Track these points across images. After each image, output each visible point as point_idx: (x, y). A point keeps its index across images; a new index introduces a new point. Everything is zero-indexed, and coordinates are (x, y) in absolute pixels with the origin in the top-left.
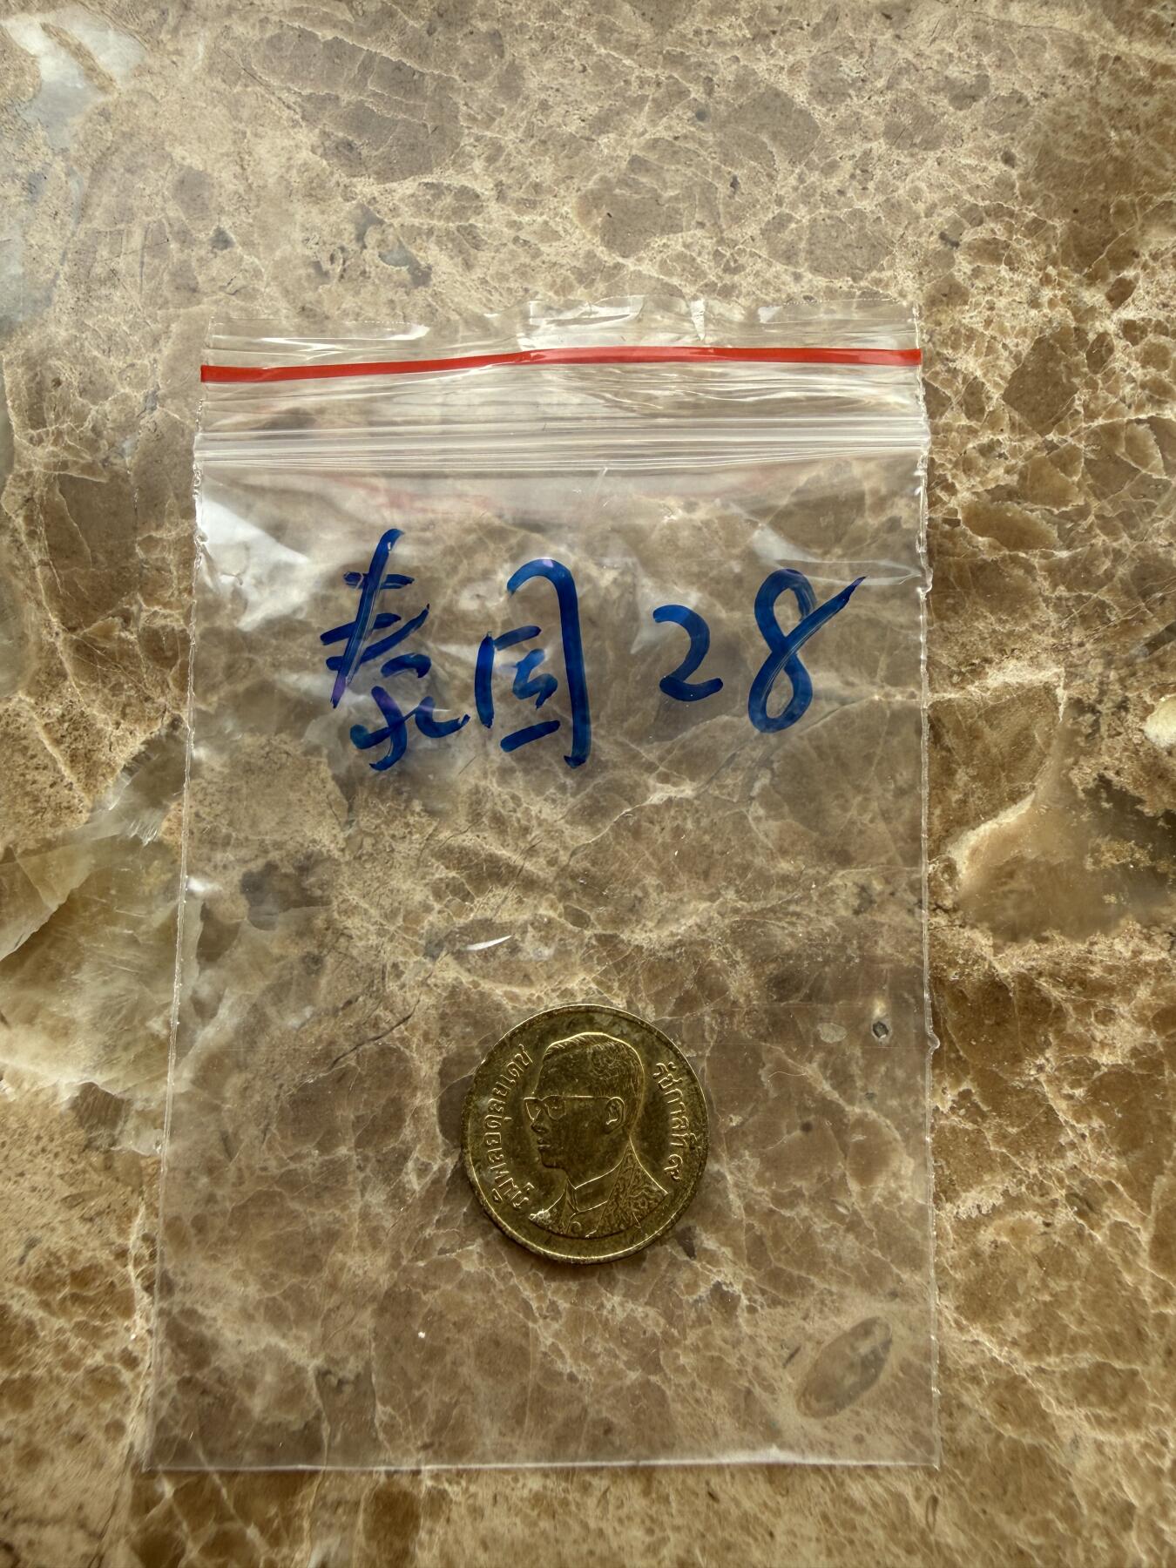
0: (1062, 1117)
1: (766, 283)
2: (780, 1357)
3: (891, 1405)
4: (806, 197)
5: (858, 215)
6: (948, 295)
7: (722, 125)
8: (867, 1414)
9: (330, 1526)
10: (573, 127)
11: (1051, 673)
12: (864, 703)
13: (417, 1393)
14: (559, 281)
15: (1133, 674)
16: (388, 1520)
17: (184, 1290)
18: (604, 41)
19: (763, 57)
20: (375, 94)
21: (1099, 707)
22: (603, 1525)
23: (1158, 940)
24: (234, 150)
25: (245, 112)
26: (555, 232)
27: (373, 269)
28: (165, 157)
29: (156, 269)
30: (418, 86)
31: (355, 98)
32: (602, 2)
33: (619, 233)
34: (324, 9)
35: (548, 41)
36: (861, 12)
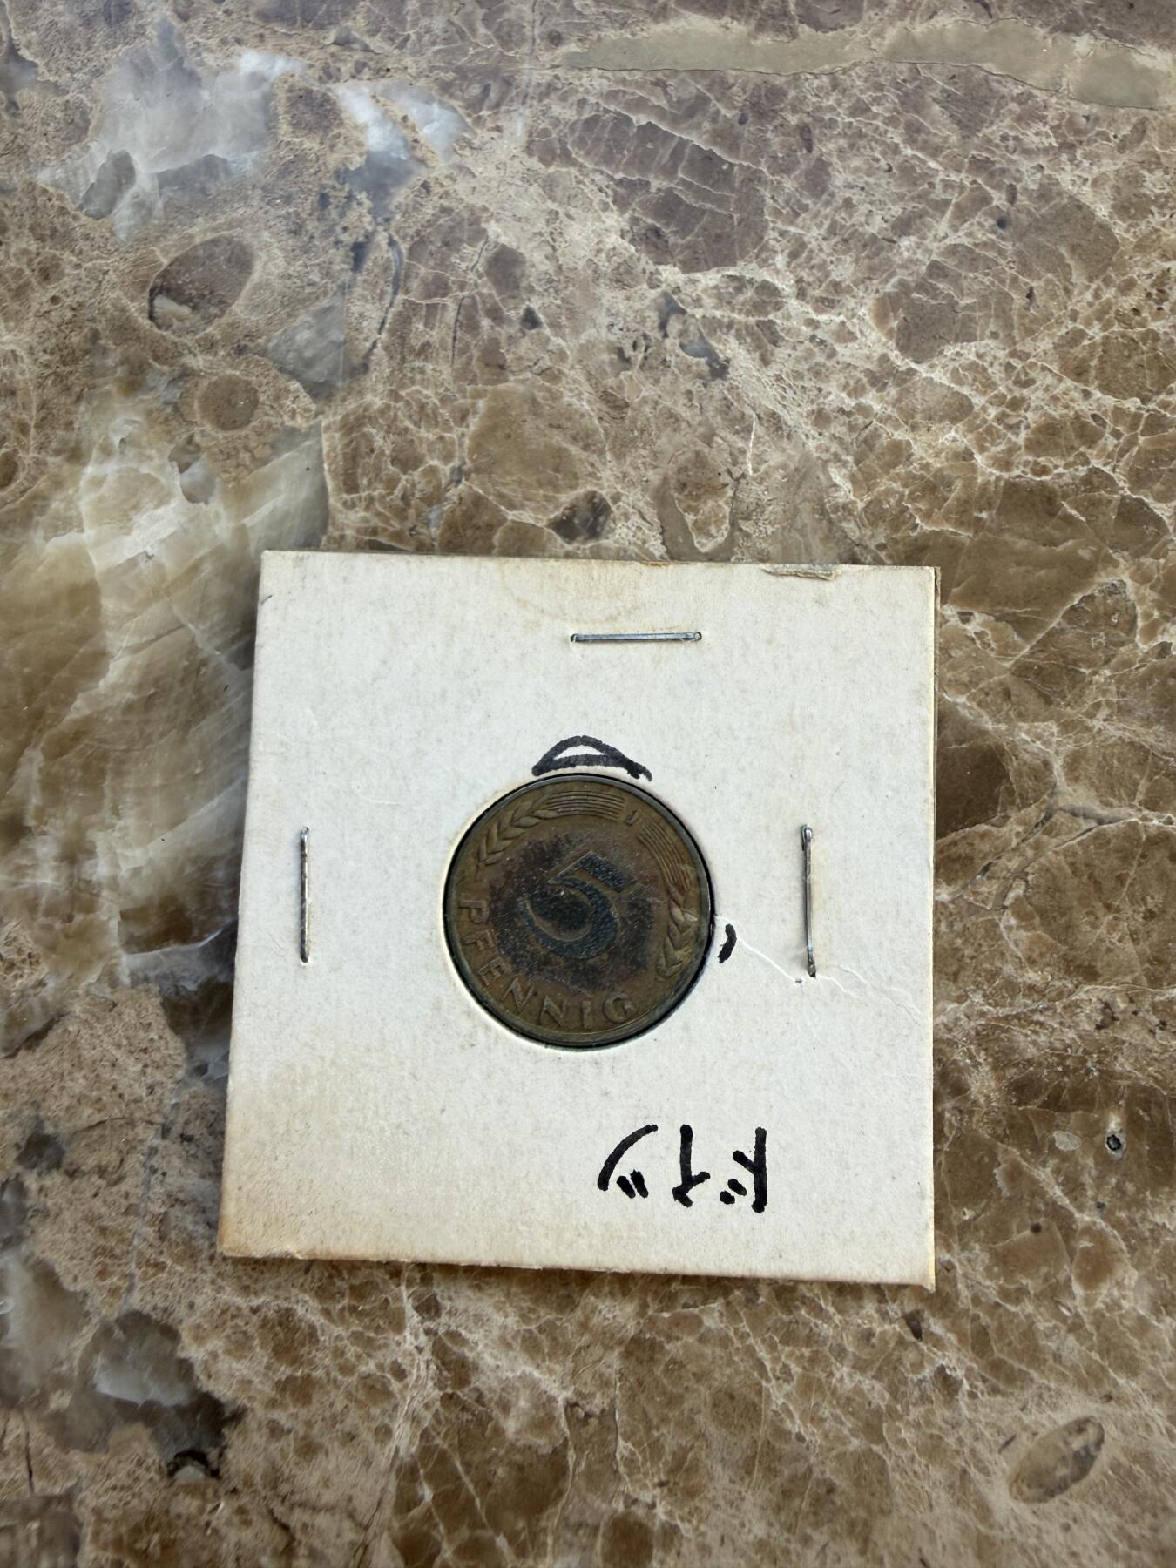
1: (1055, 399)
2: (996, 1442)
3: (1100, 1501)
4: (1101, 315)
5: (1155, 337)
7: (1021, 236)
8: (1075, 1506)
9: (571, 1545)
10: (876, 226)
12: (1121, 824)
13: (656, 1434)
14: (852, 382)
16: (624, 1546)
17: (450, 1312)
18: (911, 141)
19: (1068, 168)
20: (683, 182)
24: (546, 230)
25: (559, 193)
26: (851, 333)
27: (673, 359)
28: (481, 234)
29: (467, 345)
30: (726, 177)
31: (665, 184)
32: (911, 101)
33: (914, 338)
34: (639, 93)
35: (856, 138)
36: (1169, 127)
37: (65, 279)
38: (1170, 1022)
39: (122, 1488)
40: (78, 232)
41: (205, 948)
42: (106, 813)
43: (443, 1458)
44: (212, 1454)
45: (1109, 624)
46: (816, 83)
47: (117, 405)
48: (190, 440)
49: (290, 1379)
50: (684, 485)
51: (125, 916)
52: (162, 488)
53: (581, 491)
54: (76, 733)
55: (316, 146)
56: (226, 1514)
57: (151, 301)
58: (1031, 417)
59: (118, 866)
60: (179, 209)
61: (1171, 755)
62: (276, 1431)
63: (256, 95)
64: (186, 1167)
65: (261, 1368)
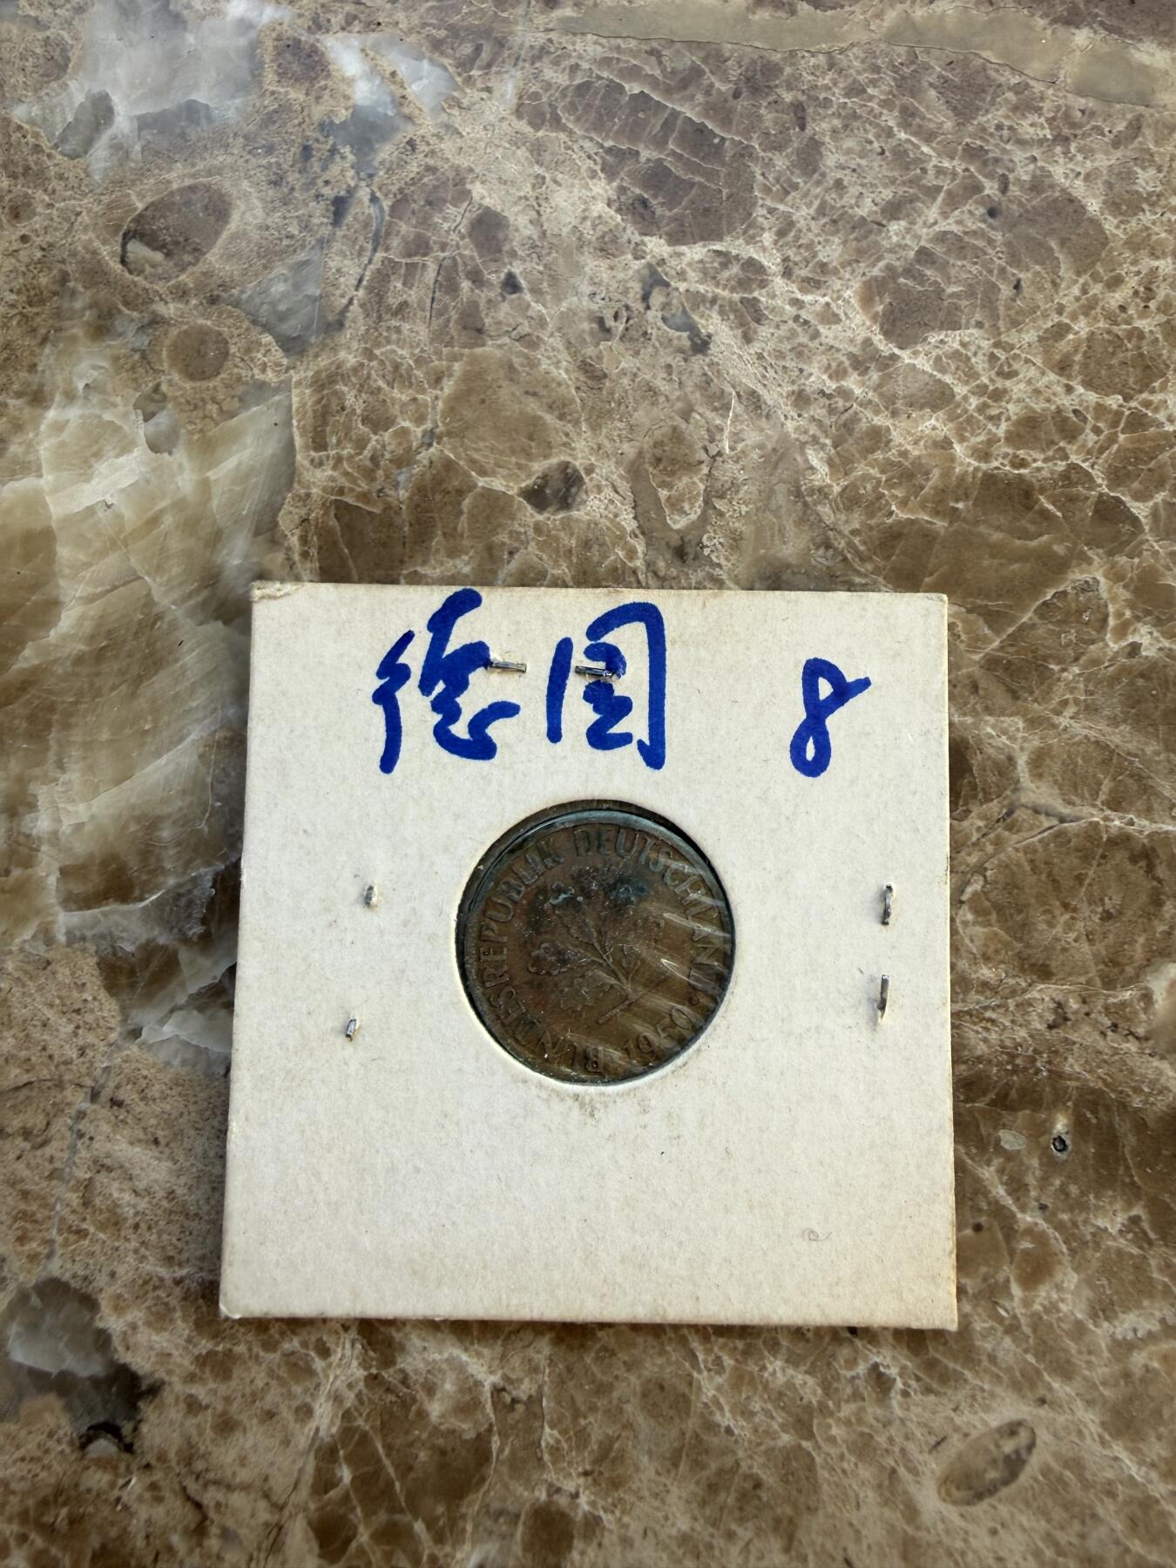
1: (1037, 392)
2: (927, 1442)
3: (1028, 1504)
4: (1088, 308)
5: (1141, 335)
7: (1012, 226)
8: (1004, 1510)
9: (491, 1533)
10: (866, 209)
12: (1082, 823)
13: (583, 1422)
14: (834, 365)
16: (544, 1536)
18: (905, 125)
19: (1061, 160)
20: (673, 153)
24: (531, 194)
25: (547, 157)
26: (836, 315)
27: (654, 332)
28: (465, 195)
29: (446, 307)
30: (717, 151)
31: (655, 155)
32: (908, 84)
33: (898, 323)
34: (634, 62)
35: (850, 119)
36: (1166, 126)
37: (37, 218)
38: (1122, 1024)
39: (32, 1459)
40: (52, 171)
41: (145, 908)
42: (50, 767)
43: (364, 1439)
44: (127, 1428)
45: (1079, 621)
46: (813, 61)
47: (82, 350)
48: (156, 389)
49: (211, 1354)
50: (659, 460)
51: (65, 872)
52: (125, 436)
53: (554, 461)
54: (24, 682)
55: (302, 97)
56: (138, 1490)
57: (124, 245)
58: (1013, 409)
59: (58, 821)
60: (157, 153)
61: (1136, 756)
62: (193, 1406)
63: (243, 42)
64: (114, 1132)
65: (183, 1343)
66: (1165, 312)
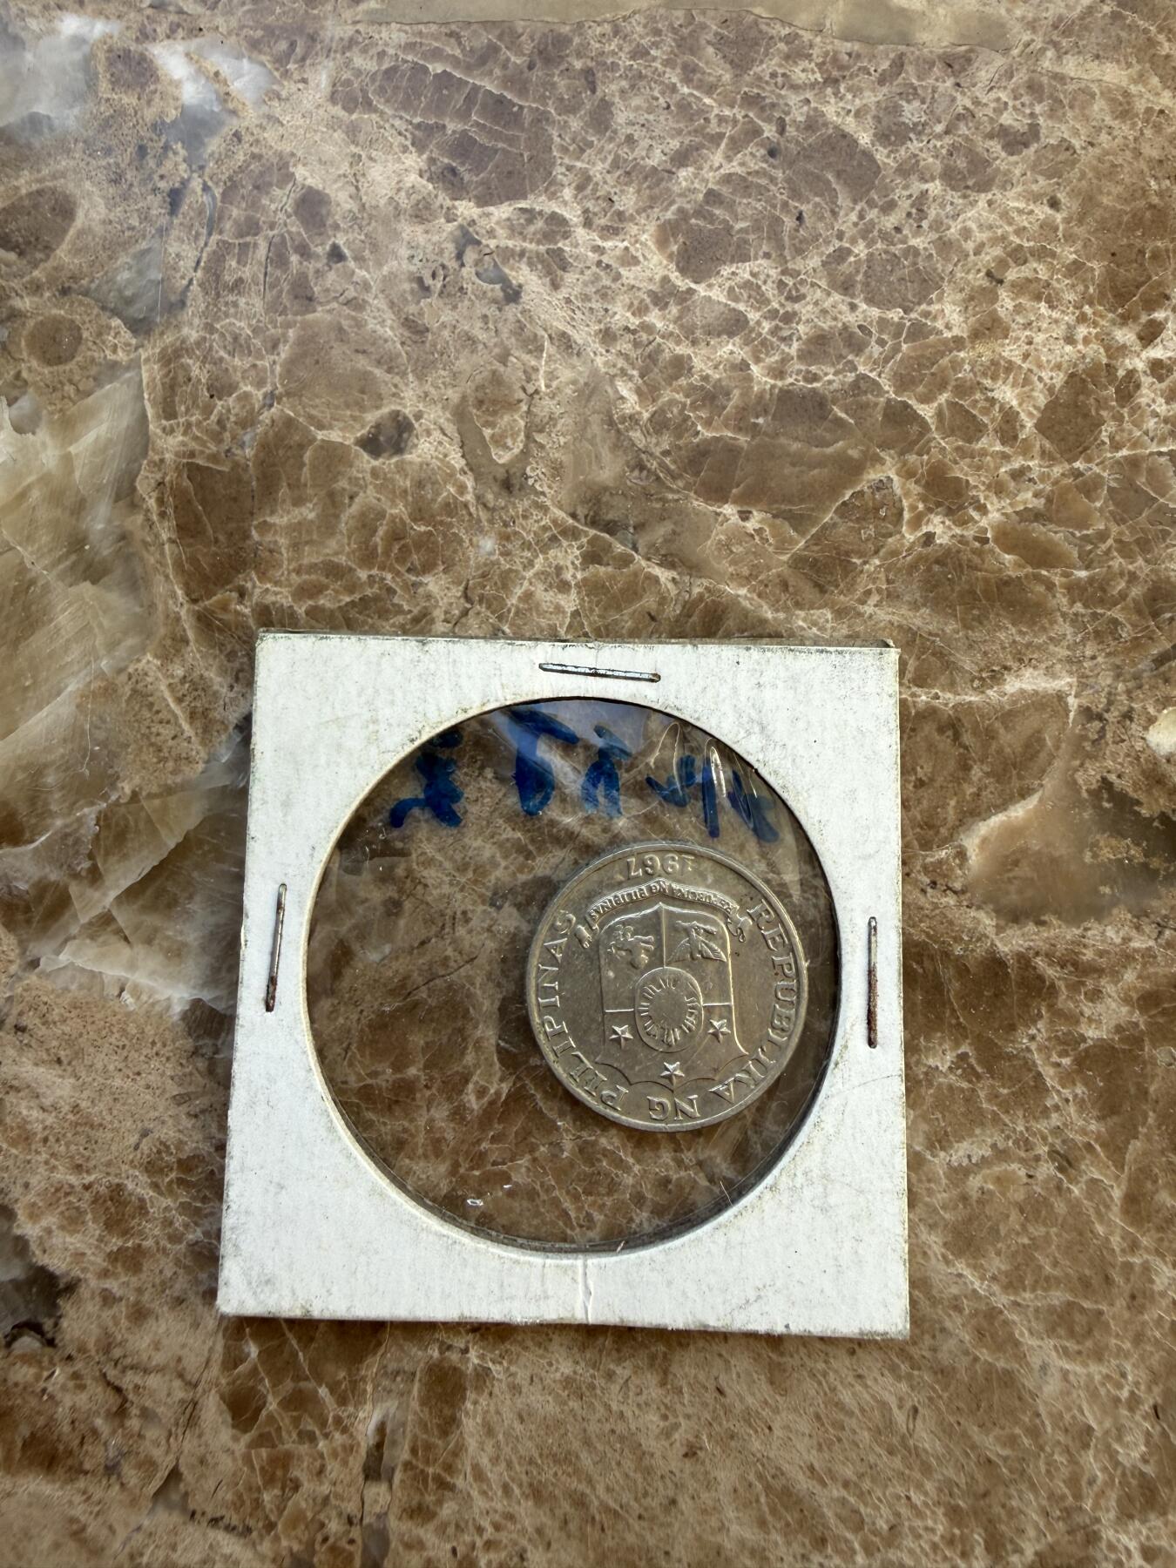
0: (1049, 1082)
1: (824, 312)
4: (866, 233)
5: (915, 252)
6: (989, 328)
7: (791, 164)
9: (390, 1392)
10: (656, 159)
11: (1064, 682)
14: (636, 303)
15: (1140, 687)
16: (440, 1390)
18: (687, 80)
19: (833, 100)
20: (477, 124)
21: (1106, 716)
22: (624, 1408)
23: (1147, 929)
24: (350, 172)
25: (361, 137)
26: (634, 258)
27: (470, 287)
28: (289, 177)
29: (278, 279)
30: (516, 118)
31: (460, 127)
32: (687, 43)
33: (693, 260)
34: (436, 44)
35: (636, 80)
36: (925, 61)
38: (940, 881)
41: (36, 849)
44: (48, 1324)
45: (877, 517)
46: (599, 30)
48: (18, 376)
49: (122, 1250)
50: (480, 403)
53: (385, 410)
55: (134, 101)
56: (61, 1380)
58: (803, 329)
60: (5, 163)
61: (937, 635)
62: (108, 1299)
63: (77, 56)
64: (20, 1056)
65: (93, 1241)
66: (937, 230)
